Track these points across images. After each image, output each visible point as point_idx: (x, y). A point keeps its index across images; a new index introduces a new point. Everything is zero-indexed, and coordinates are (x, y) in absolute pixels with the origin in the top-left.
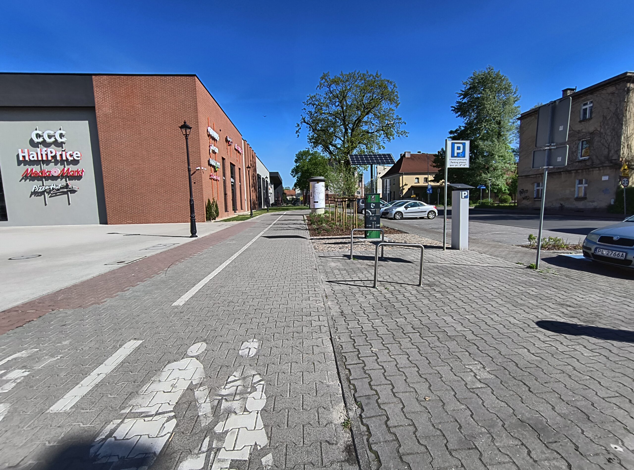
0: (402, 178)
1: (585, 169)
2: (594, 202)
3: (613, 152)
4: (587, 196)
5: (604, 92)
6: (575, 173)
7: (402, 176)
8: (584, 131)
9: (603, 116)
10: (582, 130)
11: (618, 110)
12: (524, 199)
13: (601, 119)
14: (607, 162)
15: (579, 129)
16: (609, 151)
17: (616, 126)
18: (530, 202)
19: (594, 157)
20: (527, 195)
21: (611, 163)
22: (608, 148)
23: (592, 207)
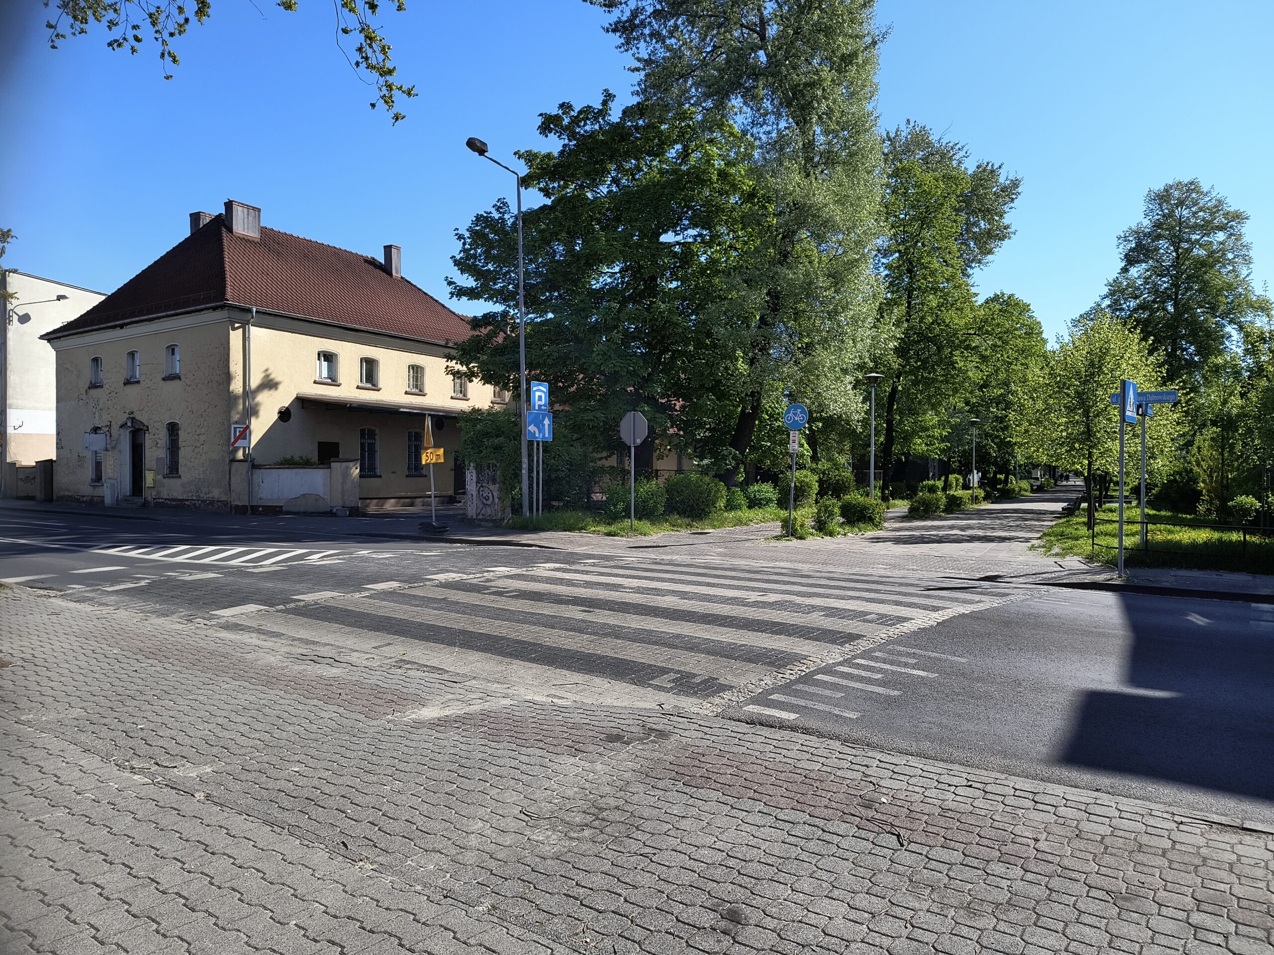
0: (245, 339)
7: (244, 325)
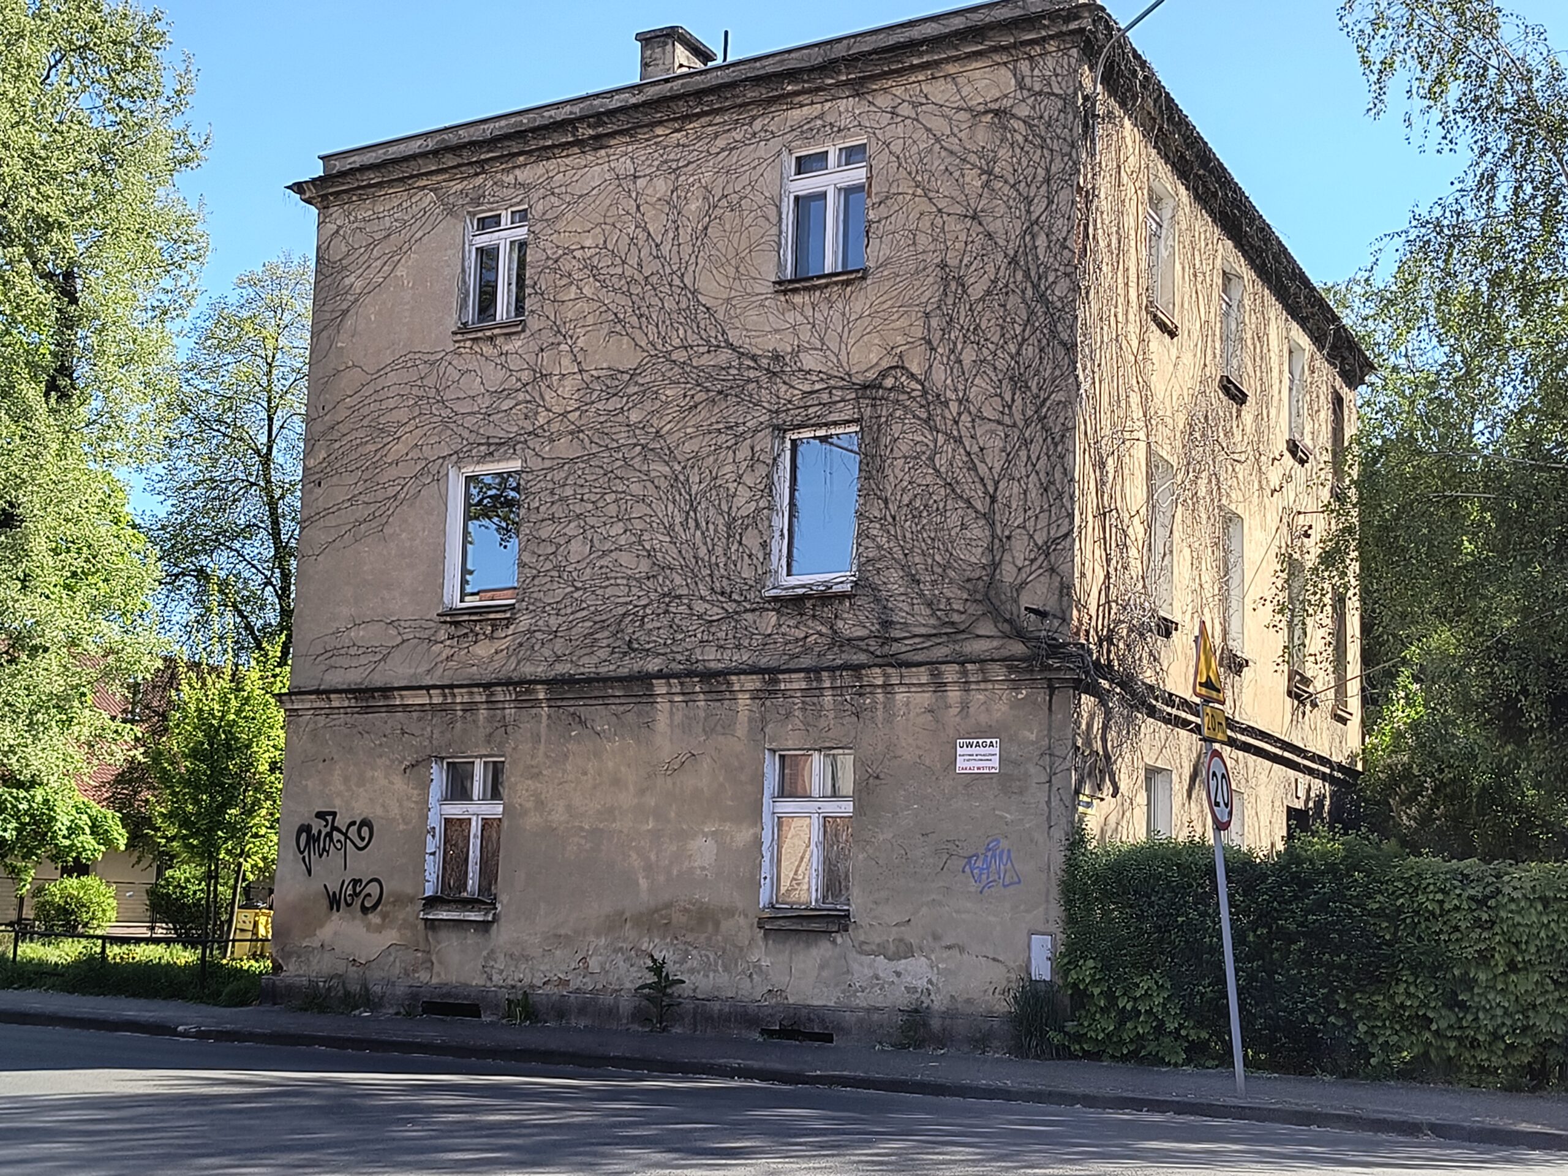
1: (831, 669)
2: (906, 951)
3: (1020, 550)
4: (857, 903)
5: (939, 91)
6: (756, 695)
8: (809, 361)
9: (943, 265)
10: (796, 352)
11: (1041, 241)
12: (334, 902)
13: (928, 291)
14: (986, 628)
15: (771, 343)
16: (998, 544)
17: (1029, 351)
18: (391, 936)
19: (893, 581)
20: (361, 865)
21: (1020, 634)
22: (988, 518)
23: (899, 998)
